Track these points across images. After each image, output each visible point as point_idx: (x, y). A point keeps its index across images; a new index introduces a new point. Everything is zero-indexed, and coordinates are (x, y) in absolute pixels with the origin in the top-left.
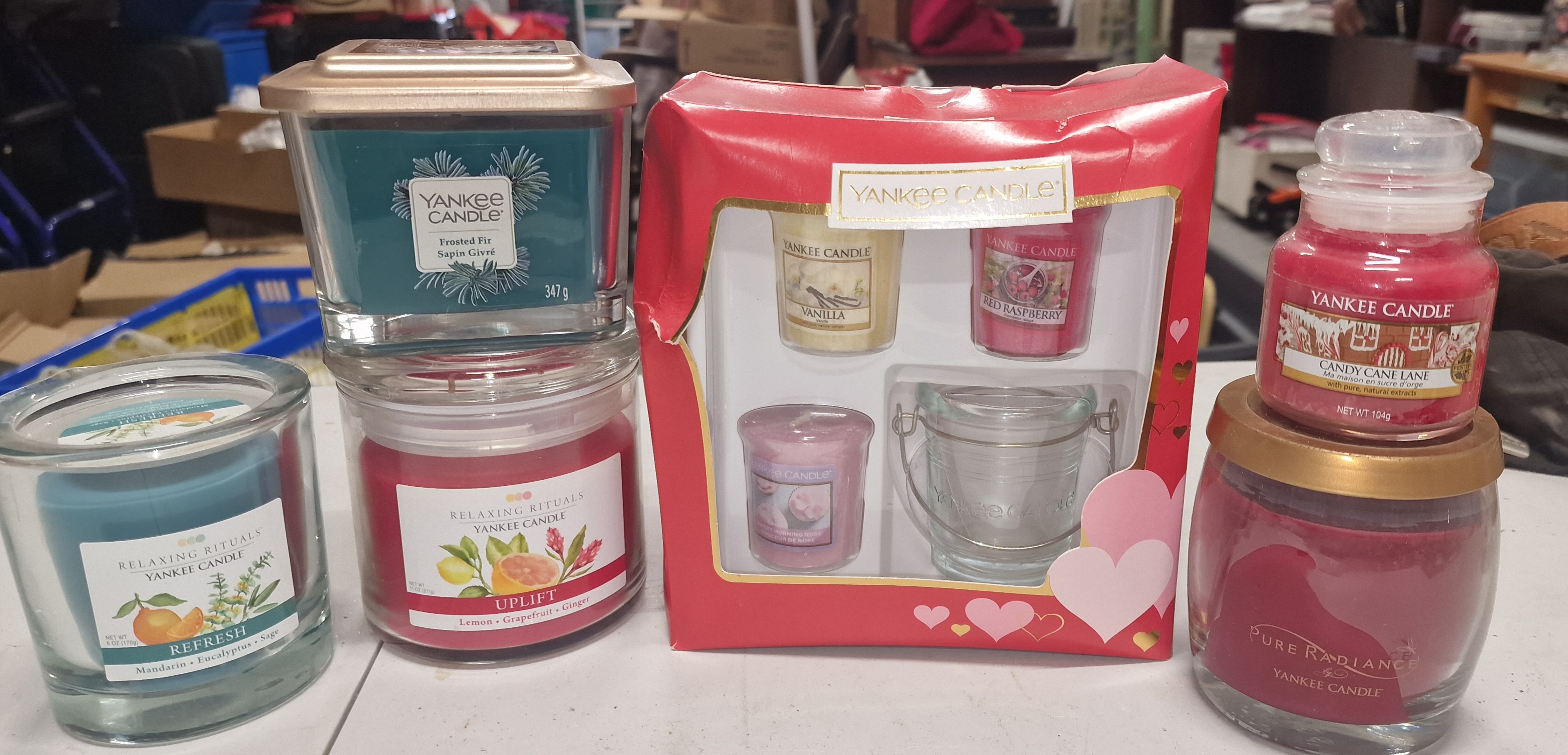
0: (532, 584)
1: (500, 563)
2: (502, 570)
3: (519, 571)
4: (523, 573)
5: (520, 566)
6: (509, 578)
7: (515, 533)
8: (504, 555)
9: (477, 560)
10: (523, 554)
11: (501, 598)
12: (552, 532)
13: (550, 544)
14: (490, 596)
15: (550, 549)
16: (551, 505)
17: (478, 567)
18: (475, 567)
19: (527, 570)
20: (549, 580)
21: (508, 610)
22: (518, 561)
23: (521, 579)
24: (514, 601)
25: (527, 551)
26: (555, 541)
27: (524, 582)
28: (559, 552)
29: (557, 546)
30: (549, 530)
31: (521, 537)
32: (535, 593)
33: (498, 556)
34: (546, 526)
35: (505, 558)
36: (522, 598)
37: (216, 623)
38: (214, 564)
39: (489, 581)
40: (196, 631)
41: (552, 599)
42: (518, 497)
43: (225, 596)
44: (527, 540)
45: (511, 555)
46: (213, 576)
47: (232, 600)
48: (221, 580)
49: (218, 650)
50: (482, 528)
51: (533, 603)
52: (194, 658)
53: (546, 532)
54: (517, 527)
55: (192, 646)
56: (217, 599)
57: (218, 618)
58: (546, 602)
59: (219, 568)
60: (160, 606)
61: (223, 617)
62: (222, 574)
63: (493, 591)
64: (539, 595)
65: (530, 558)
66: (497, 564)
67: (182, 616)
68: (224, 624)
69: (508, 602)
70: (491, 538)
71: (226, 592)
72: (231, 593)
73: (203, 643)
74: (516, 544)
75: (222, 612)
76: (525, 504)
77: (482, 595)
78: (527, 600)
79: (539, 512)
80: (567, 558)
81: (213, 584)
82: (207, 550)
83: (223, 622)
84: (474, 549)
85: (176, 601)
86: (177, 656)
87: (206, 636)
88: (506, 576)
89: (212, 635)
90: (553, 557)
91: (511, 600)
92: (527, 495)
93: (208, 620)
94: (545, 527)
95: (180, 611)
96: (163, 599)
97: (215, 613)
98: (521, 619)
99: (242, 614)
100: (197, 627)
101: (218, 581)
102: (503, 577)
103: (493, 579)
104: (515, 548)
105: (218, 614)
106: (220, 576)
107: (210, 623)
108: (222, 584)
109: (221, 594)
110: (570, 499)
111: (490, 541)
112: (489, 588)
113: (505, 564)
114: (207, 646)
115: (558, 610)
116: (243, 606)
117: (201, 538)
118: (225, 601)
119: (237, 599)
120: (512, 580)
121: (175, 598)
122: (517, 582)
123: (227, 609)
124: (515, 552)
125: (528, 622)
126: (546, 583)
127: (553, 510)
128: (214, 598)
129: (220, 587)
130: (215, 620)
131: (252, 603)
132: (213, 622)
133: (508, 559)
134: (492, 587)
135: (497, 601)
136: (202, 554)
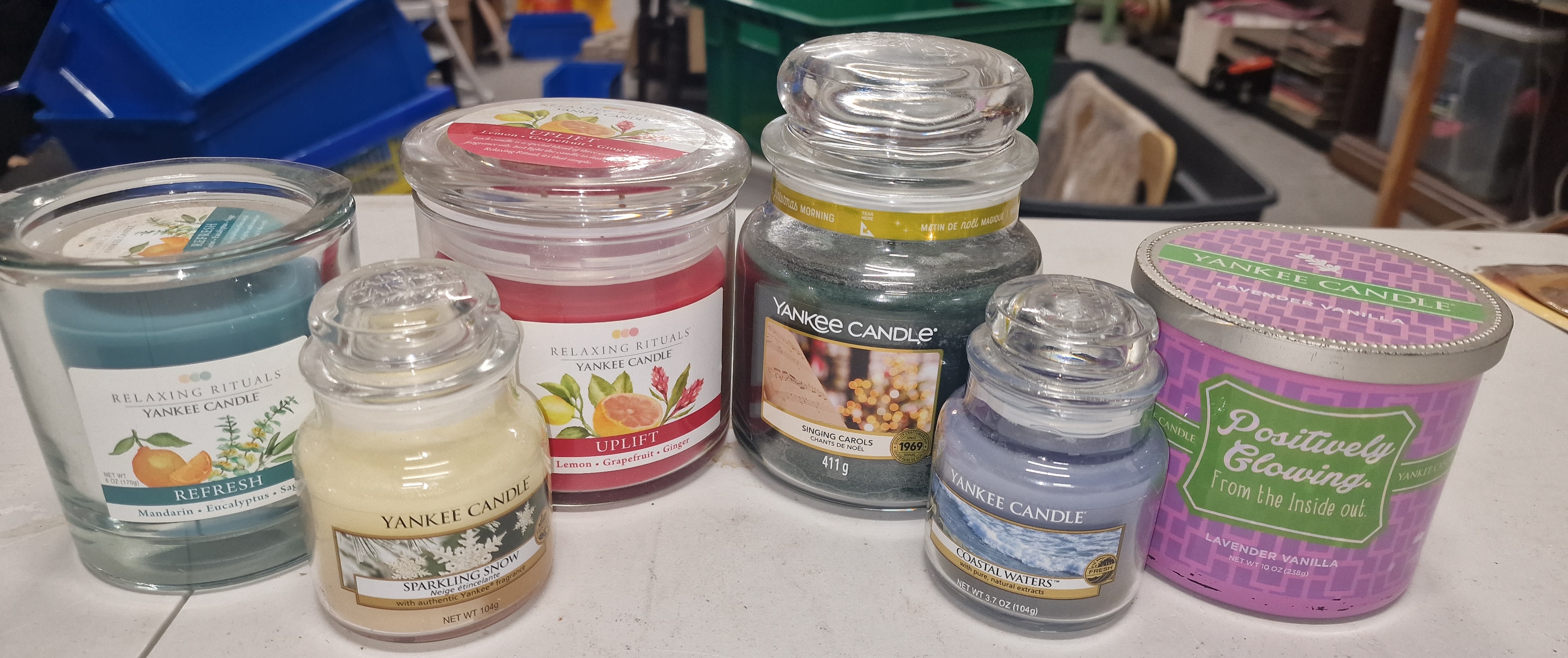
0: (634, 425)
1: (602, 403)
2: (604, 410)
3: (622, 412)
4: (626, 415)
5: (622, 407)
6: (611, 419)
7: (620, 372)
8: (607, 395)
9: (578, 399)
10: (627, 394)
11: (602, 440)
12: (658, 371)
13: (656, 384)
14: (590, 437)
15: (654, 389)
16: (658, 342)
17: (579, 407)
18: (576, 407)
19: (630, 411)
20: (652, 422)
21: (609, 452)
22: (622, 401)
23: (624, 420)
24: (615, 443)
25: (631, 391)
26: (660, 381)
27: (627, 424)
28: (664, 392)
29: (662, 386)
30: (654, 370)
31: (626, 376)
32: (637, 434)
33: (601, 396)
34: (653, 365)
35: (609, 397)
36: (623, 440)
37: (227, 470)
38: (223, 404)
39: (590, 423)
40: (205, 477)
41: (654, 441)
42: (624, 334)
43: (237, 441)
44: (632, 379)
45: (614, 395)
46: (222, 419)
47: (247, 447)
48: (231, 424)
49: (230, 500)
50: (584, 366)
51: (635, 445)
52: (202, 505)
53: (651, 371)
54: (622, 365)
55: (200, 493)
56: (227, 444)
57: (229, 465)
58: (648, 444)
59: (230, 411)
60: (161, 446)
61: (234, 465)
62: (232, 418)
63: (593, 431)
64: (641, 437)
65: (633, 399)
66: (600, 403)
67: (187, 460)
68: (236, 472)
69: (609, 444)
70: (594, 377)
71: (238, 437)
72: (244, 439)
73: (212, 490)
74: (621, 382)
75: (234, 459)
76: (632, 341)
77: (583, 435)
78: (629, 442)
79: (645, 349)
80: (671, 399)
81: (222, 428)
82: (214, 389)
83: (235, 470)
84: (575, 388)
85: (179, 442)
86: (182, 502)
87: (214, 483)
88: (608, 417)
89: (223, 482)
90: (658, 397)
91: (612, 441)
92: (634, 332)
93: (217, 466)
94: (651, 365)
95: (186, 454)
96: (164, 440)
97: (224, 459)
98: (621, 462)
99: (257, 463)
100: (205, 473)
101: (228, 424)
102: (604, 417)
103: (595, 420)
104: (619, 387)
105: (229, 461)
106: (230, 420)
107: (219, 469)
108: (233, 429)
109: (231, 440)
110: (676, 337)
111: (593, 381)
112: (591, 430)
113: (607, 404)
114: (216, 494)
115: (659, 452)
116: (258, 455)
117: (206, 376)
118: (236, 446)
119: (251, 446)
120: (615, 422)
121: (178, 438)
122: (620, 423)
123: (240, 456)
124: (618, 392)
125: (628, 465)
126: (649, 425)
127: (659, 348)
128: (224, 443)
129: (231, 431)
130: (226, 467)
131: (270, 451)
132: (223, 469)
133: (611, 400)
134: (592, 427)
135: (598, 443)
136: (207, 393)
